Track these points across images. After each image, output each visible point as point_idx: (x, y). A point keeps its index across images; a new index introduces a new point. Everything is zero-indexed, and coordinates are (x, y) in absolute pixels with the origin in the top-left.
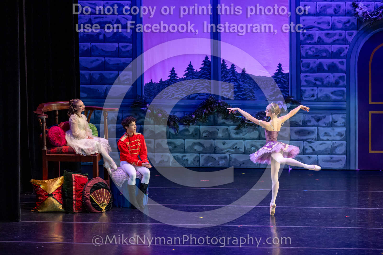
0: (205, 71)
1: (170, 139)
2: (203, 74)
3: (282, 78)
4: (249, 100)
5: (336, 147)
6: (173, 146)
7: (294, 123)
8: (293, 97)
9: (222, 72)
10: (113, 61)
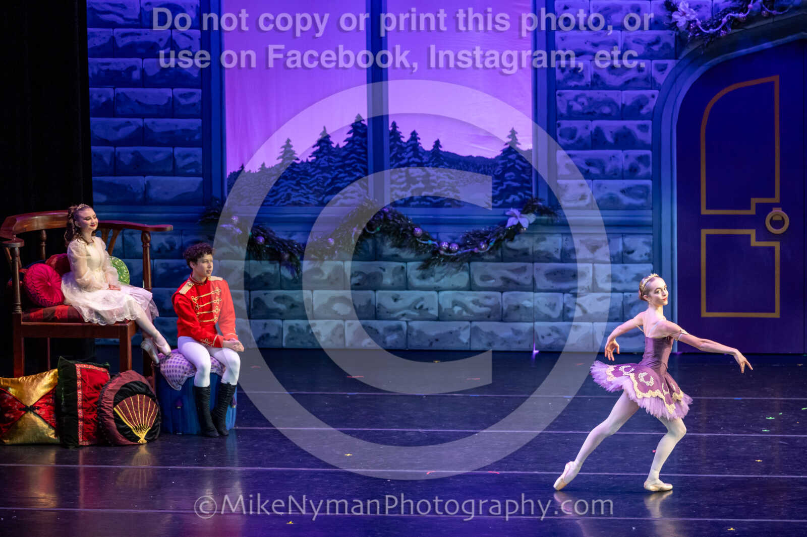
0: (356, 146)
1: (282, 289)
2: (352, 152)
3: (518, 161)
4: (449, 206)
5: (632, 305)
6: (289, 304)
7: (544, 254)
8: (541, 200)
9: (391, 148)
10: (162, 125)
